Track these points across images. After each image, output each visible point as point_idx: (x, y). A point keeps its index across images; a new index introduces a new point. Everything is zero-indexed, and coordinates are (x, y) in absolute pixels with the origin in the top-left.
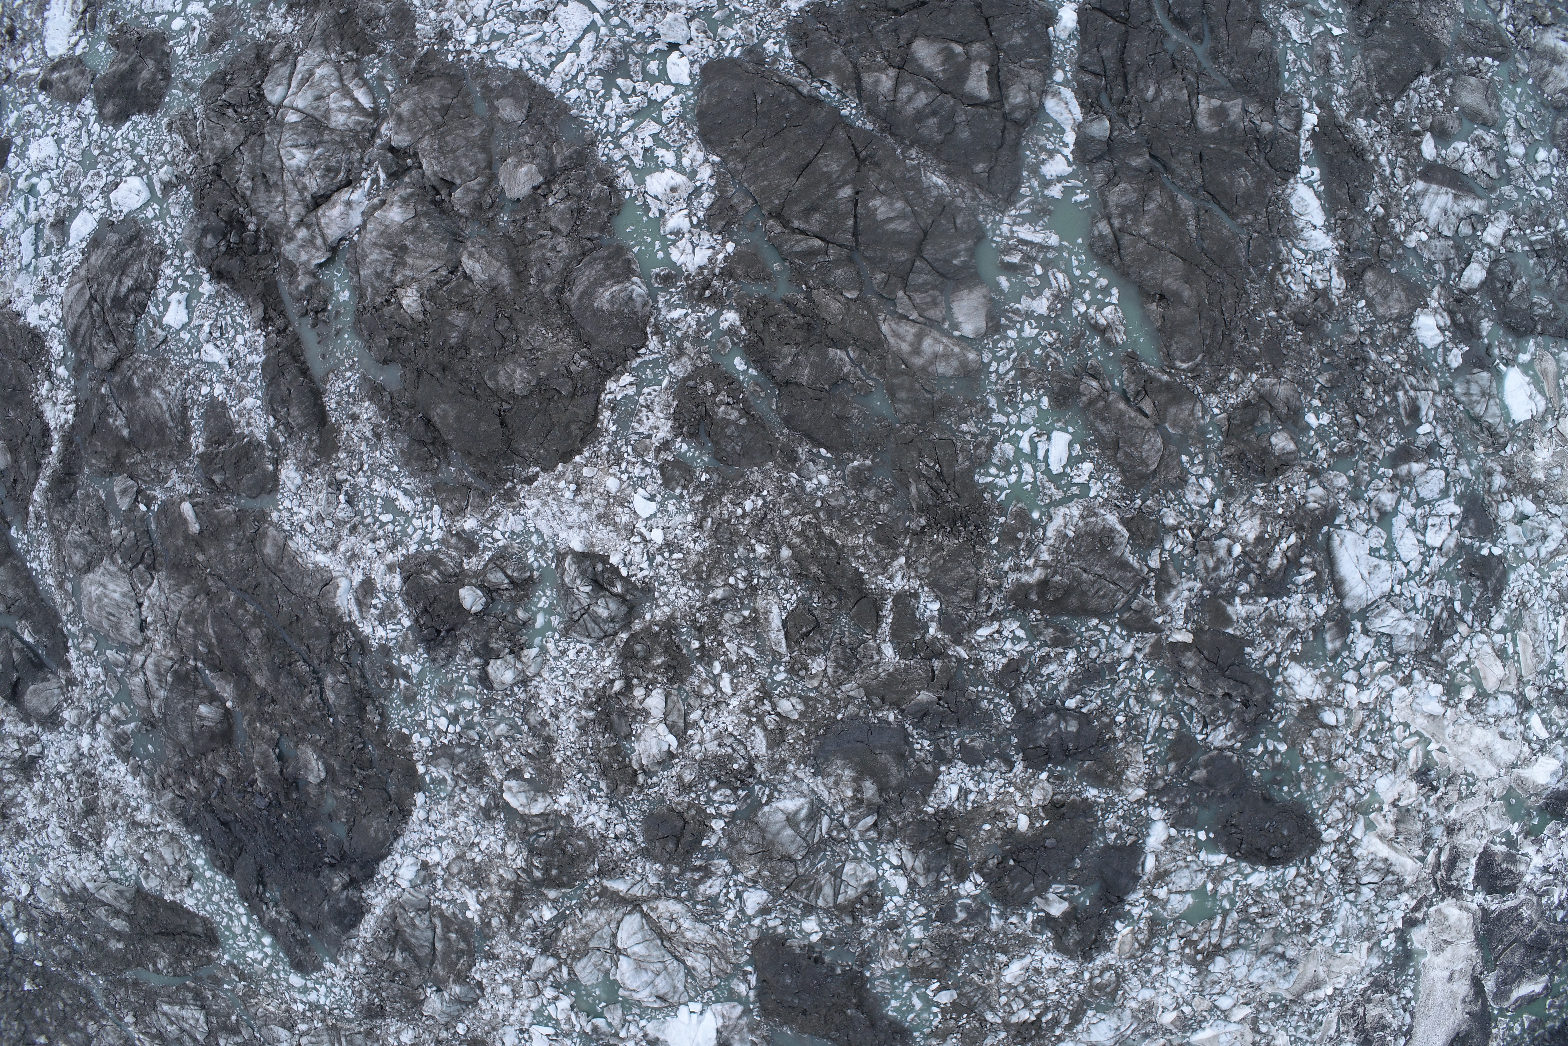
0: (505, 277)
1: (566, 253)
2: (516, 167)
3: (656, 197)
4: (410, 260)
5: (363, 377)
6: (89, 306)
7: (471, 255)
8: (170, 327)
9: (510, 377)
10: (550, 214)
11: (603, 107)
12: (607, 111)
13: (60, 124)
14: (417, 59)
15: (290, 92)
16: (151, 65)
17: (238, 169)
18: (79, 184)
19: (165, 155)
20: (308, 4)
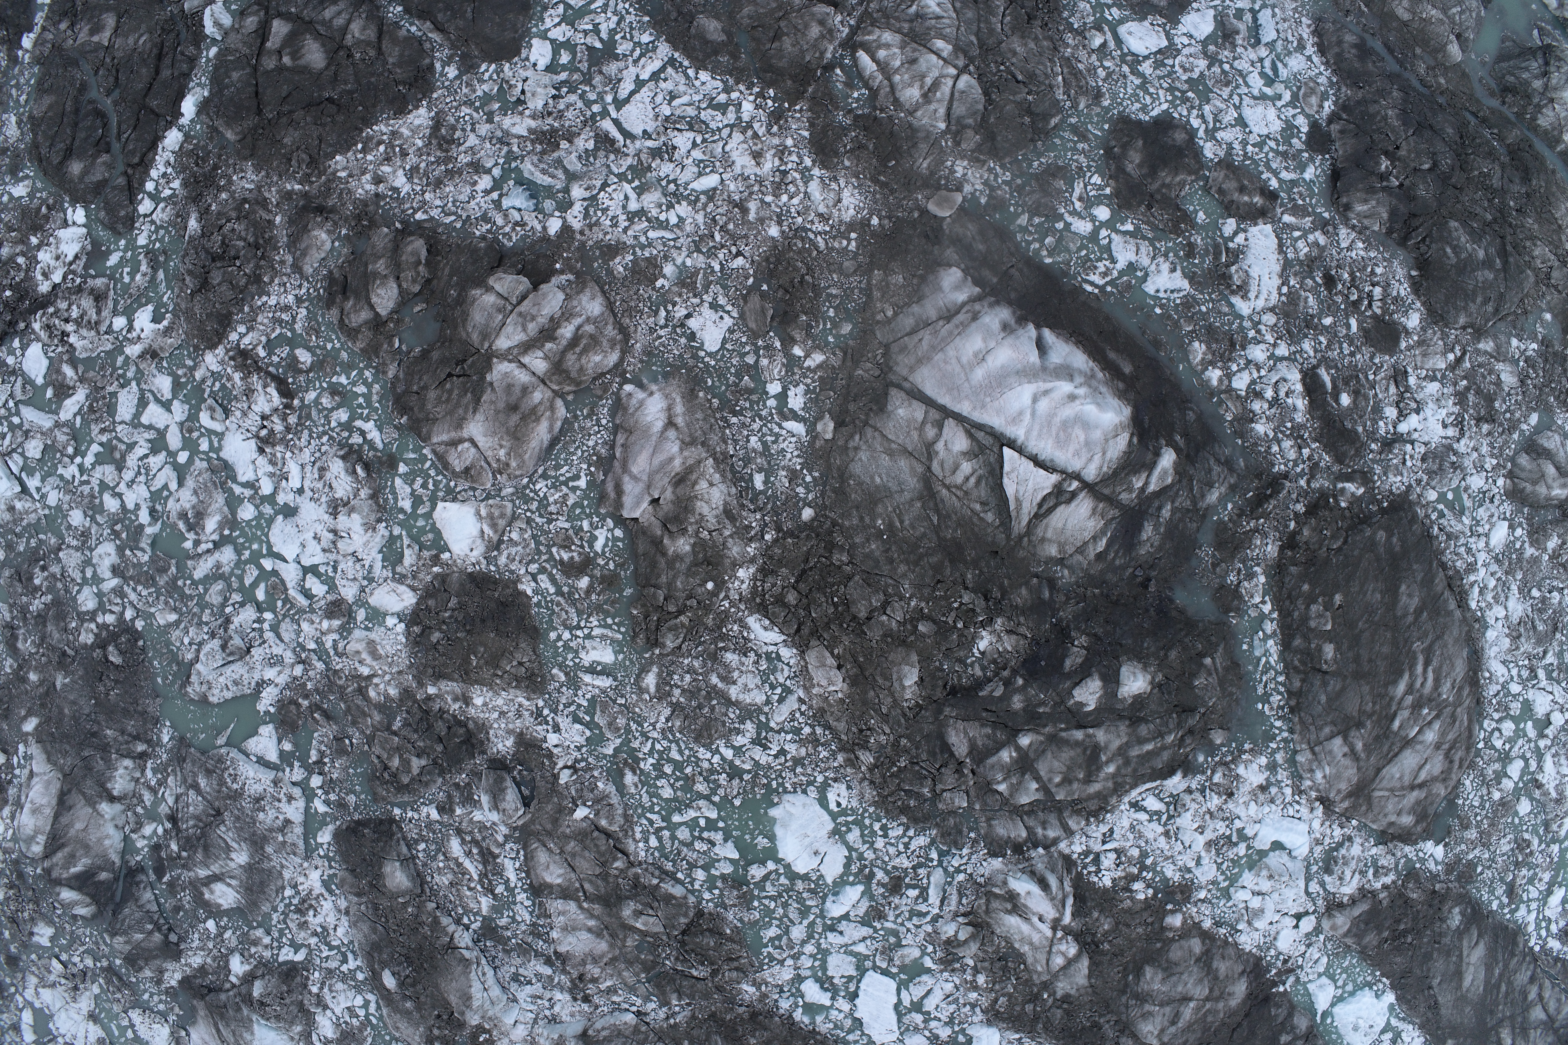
11: (618, 23)
12: (615, 19)
13: (1244, 143)
14: (806, 95)
15: (950, 82)
16: (1130, 168)
17: (1008, 19)
18: (1209, 69)
19: (1102, 66)
20: (938, 188)
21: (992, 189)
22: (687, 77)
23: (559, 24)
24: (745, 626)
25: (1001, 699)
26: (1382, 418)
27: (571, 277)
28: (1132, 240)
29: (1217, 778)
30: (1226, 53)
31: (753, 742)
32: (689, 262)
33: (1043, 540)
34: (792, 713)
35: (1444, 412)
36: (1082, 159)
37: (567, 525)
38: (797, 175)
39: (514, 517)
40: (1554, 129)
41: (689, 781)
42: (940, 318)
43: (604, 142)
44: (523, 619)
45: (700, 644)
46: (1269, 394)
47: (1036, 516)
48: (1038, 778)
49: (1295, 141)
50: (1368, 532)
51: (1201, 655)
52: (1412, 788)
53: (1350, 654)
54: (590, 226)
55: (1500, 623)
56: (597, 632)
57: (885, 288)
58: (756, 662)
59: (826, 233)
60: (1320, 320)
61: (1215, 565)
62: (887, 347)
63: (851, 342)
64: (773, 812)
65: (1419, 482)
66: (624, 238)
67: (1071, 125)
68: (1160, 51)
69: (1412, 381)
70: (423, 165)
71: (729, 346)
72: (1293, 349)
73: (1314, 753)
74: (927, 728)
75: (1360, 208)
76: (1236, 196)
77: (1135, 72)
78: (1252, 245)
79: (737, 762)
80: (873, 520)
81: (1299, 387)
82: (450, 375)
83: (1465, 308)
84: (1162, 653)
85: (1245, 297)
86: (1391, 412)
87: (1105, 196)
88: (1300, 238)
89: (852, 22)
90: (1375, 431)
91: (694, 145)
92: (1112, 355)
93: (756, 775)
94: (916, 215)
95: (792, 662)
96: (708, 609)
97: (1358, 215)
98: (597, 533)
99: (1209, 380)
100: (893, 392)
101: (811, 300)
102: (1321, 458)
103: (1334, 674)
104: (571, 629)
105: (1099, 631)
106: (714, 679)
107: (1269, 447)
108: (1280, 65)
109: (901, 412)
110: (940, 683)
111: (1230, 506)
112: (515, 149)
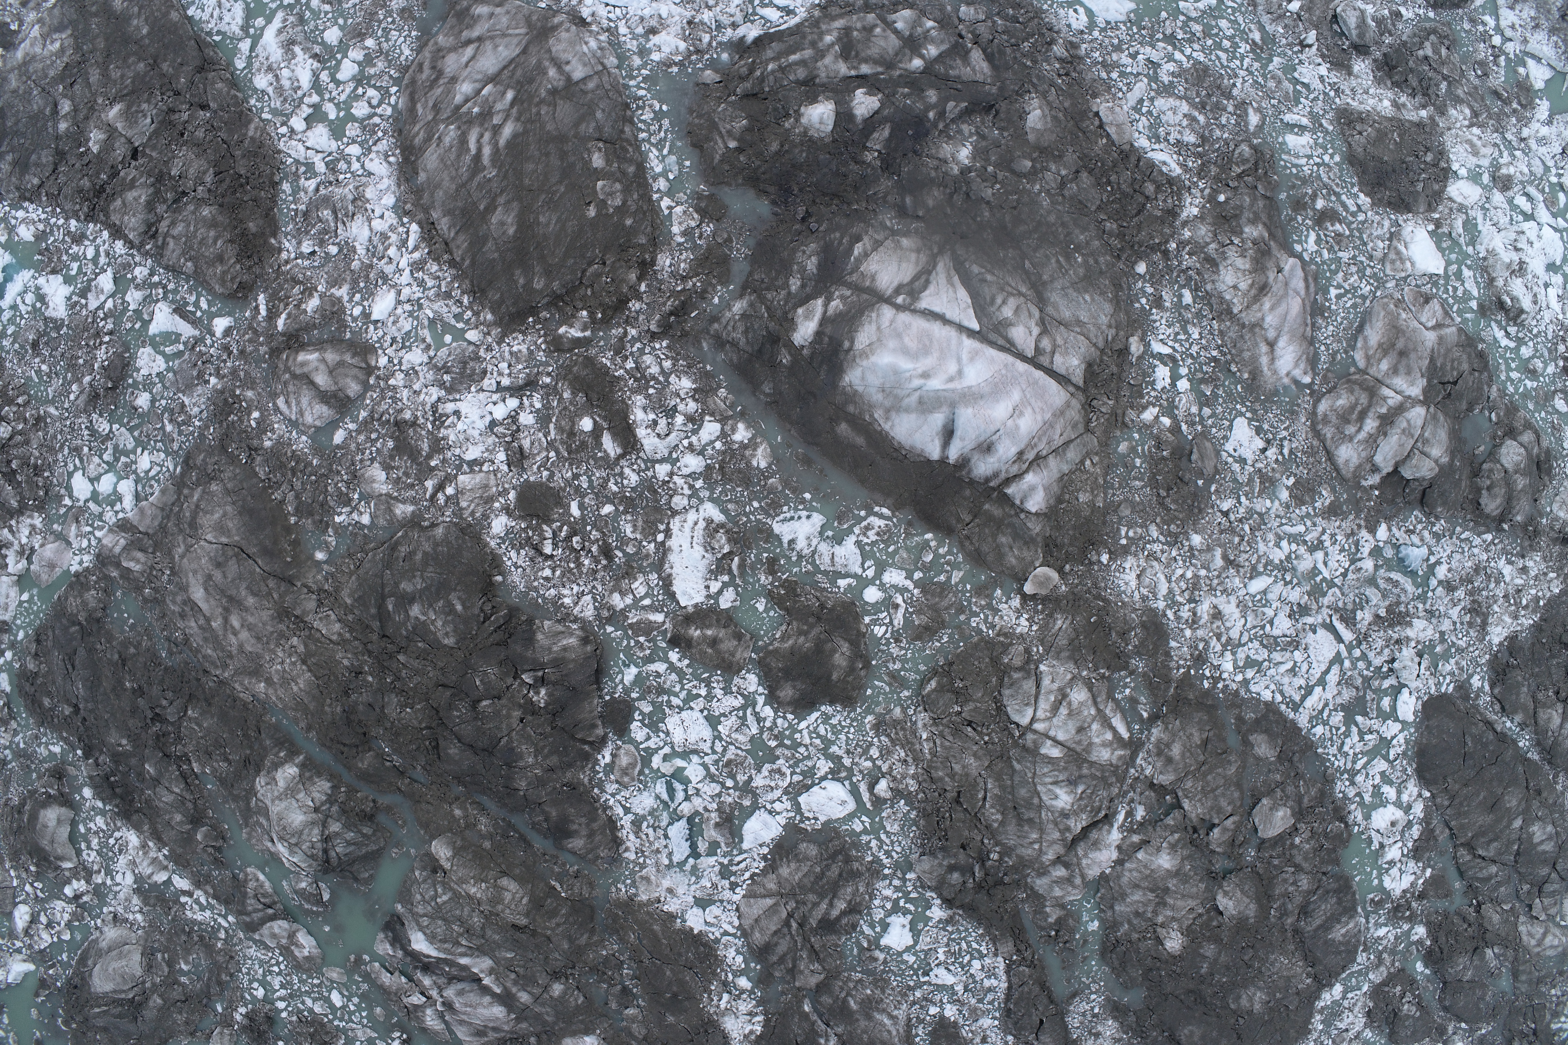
0: (1252, 910)
1: (1305, 888)
2: (1271, 809)
3: (1378, 831)
4: (1170, 901)
5: (1108, 999)
6: (787, 924)
7: (1226, 894)
8: (890, 948)
9: (1251, 999)
10: (1295, 852)
11: (1343, 744)
12: (1346, 748)
13: (709, 697)
14: (1174, 685)
15: (1040, 714)
16: (845, 647)
17: (980, 796)
18: (751, 778)
19: (873, 761)
20: (1045, 600)
21: (990, 606)
22: (1281, 693)
23: (1393, 738)
24: (1183, 166)
25: (947, 99)
26: (538, 411)
27: (1364, 483)
28: (839, 568)
29: (706, 38)
30: (730, 800)
31: (1159, 65)
32: (1268, 503)
33: (918, 251)
34: (1130, 90)
35: (460, 426)
36: (894, 650)
37: (1340, 254)
38: (1180, 599)
39: (1383, 260)
40: (310, 778)
41: (1207, 34)
42: (1045, 457)
43: (1349, 620)
44: (1363, 172)
45: (1217, 150)
46: (679, 419)
47: (929, 273)
48: (896, 32)
49: (647, 708)
50: (556, 285)
51: (739, 150)
52: (480, 39)
53: (572, 159)
54: (1353, 534)
55: (378, 213)
56: (1303, 161)
57: (1095, 487)
58: (1168, 134)
59: (1149, 542)
60: (617, 509)
61: (729, 240)
62: (1088, 430)
63: (1118, 433)
64: (1133, 6)
65: (489, 349)
66: (1324, 523)
67: (908, 689)
68: (808, 788)
69: (501, 456)
70: (1492, 585)
71: (1227, 423)
72: (650, 473)
73: (602, 64)
74: (1009, 74)
75: (572, 641)
76: (722, 633)
77: (837, 759)
78: (701, 581)
79: (1170, 48)
80: (1085, 262)
81: (641, 432)
82: (1455, 383)
83: (436, 545)
84: (786, 147)
85: (709, 521)
86: (526, 419)
87: (868, 613)
88: (642, 598)
89: (1132, 771)
90: (546, 397)
91: (1271, 623)
92: (860, 441)
93: (1152, 36)
94: (1067, 567)
95: (1136, 135)
96: (1217, 179)
97: (571, 634)
98: (1316, 248)
99: (747, 428)
100: (1081, 383)
101: (1159, 472)
102: (612, 360)
103: (590, 138)
104: (1324, 164)
105: (853, 167)
106: (1201, 119)
107: (674, 365)
108: (665, 796)
109: (1075, 362)
110: (1002, 116)
111: (716, 300)
112: (1420, 606)
